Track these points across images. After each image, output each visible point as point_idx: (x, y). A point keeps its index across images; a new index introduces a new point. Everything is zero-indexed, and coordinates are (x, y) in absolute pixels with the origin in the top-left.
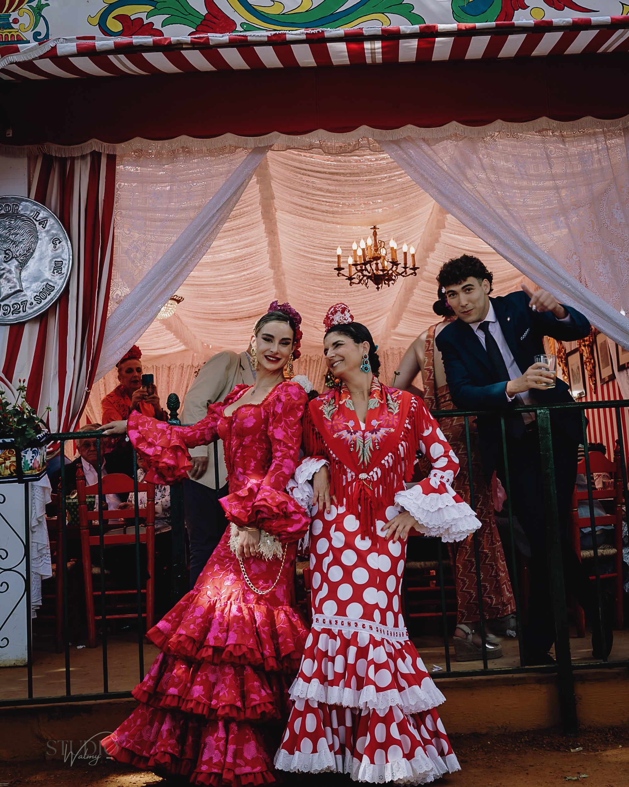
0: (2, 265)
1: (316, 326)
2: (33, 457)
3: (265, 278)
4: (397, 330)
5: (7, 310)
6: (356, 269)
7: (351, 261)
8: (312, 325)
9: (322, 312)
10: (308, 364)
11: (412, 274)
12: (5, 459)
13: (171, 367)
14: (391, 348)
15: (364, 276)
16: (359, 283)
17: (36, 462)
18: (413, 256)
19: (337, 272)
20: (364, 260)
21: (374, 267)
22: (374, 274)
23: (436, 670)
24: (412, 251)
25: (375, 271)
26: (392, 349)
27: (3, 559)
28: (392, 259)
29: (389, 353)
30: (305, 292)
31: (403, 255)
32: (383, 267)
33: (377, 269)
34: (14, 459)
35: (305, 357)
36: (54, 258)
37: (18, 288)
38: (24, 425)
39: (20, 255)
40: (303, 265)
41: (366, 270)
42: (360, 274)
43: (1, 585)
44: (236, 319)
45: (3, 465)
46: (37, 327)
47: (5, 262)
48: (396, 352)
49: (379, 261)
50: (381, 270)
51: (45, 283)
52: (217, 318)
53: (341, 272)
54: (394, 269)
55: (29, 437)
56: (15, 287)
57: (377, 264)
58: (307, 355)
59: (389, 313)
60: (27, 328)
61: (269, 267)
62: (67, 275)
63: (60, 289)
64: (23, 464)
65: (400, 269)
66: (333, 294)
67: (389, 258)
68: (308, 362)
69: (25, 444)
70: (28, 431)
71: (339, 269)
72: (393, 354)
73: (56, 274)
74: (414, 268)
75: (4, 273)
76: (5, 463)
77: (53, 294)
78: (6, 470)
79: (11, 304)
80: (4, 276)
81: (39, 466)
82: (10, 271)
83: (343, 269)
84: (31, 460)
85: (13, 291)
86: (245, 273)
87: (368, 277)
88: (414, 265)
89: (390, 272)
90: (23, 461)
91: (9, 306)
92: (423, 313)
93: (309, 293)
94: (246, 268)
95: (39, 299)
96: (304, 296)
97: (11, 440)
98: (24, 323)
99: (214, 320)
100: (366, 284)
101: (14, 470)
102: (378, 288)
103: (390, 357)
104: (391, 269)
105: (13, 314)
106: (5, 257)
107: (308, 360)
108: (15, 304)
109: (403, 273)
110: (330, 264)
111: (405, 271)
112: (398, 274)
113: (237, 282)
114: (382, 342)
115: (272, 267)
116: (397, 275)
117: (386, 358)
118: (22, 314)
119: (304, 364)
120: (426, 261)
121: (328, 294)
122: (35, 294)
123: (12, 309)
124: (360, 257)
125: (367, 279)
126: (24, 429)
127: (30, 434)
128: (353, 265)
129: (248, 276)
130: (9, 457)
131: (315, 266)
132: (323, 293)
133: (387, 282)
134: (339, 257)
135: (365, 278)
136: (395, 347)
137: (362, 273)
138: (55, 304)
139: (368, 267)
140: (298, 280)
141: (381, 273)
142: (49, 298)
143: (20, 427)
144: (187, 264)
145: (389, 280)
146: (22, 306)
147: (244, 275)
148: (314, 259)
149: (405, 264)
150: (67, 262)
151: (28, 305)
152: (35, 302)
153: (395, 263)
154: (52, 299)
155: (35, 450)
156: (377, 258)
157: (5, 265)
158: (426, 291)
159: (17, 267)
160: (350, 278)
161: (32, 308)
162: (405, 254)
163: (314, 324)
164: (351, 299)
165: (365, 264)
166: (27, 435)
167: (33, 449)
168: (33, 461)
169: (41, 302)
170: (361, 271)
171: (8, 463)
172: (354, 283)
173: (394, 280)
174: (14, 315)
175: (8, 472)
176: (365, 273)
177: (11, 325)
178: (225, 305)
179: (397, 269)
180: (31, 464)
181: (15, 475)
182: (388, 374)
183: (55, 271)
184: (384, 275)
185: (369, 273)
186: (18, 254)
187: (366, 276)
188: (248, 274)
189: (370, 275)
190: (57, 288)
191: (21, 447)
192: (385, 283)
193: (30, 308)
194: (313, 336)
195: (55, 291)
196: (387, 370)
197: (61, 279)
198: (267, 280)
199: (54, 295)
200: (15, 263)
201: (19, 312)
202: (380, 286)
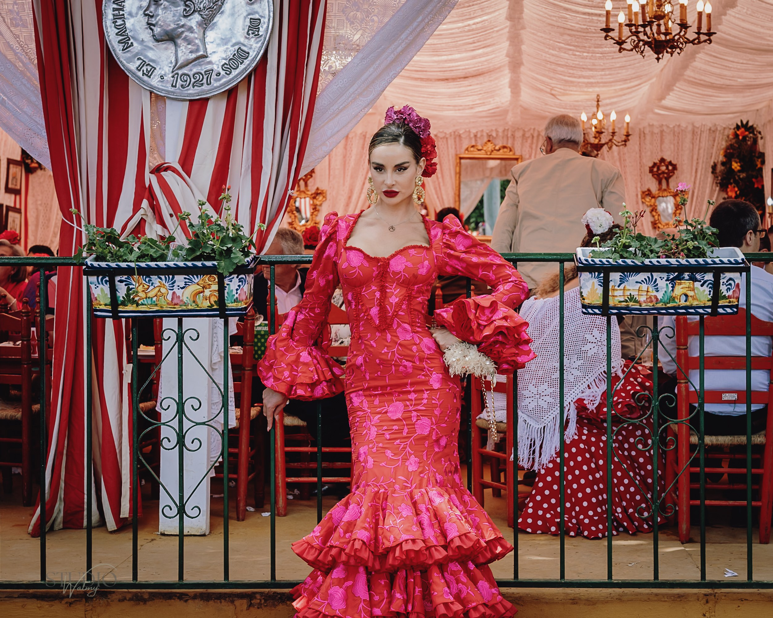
0: (181, 20)
1: (553, 92)
2: (239, 286)
3: (496, 29)
4: (665, 102)
5: (186, 81)
6: (631, 31)
7: (622, 18)
8: (548, 90)
9: (565, 76)
10: (535, 141)
11: (705, 41)
12: (204, 287)
13: (350, 136)
14: (649, 125)
15: (640, 40)
16: (632, 50)
17: (242, 292)
18: (709, 16)
19: (605, 34)
20: (644, 20)
21: (655, 28)
22: (655, 39)
23: (730, 575)
24: (708, 9)
25: (656, 35)
26: (651, 126)
27: (196, 410)
28: (681, 20)
29: (647, 131)
30: (547, 50)
31: (696, 16)
32: (667, 29)
33: (659, 32)
34: (215, 287)
35: (532, 131)
36: (249, 14)
37: (201, 53)
38: (229, 246)
39: (204, 8)
40: (551, 16)
41: (645, 34)
42: (634, 38)
43: (192, 443)
44: (447, 79)
45: (202, 294)
46: (223, 105)
47: (185, 16)
48: (656, 131)
49: (662, 22)
50: (663, 34)
51: (237, 47)
52: (422, 77)
53: (609, 34)
54: (682, 33)
55: (236, 261)
56: (197, 50)
57: (659, 25)
58: (534, 129)
59: (654, 79)
60: (211, 105)
61: (507, 19)
62: (265, 38)
63: (256, 57)
64: (226, 295)
65: (691, 34)
66: (585, 54)
67: (677, 16)
68: (535, 138)
69: (231, 270)
70: (234, 253)
71: (607, 30)
72: (652, 133)
73: (251, 35)
74: (710, 34)
75: (183, 32)
76: (203, 292)
77: (247, 62)
78: (205, 301)
79: (191, 73)
80: (184, 36)
81: (247, 297)
82: (191, 30)
83: (613, 30)
84: (237, 290)
85: (194, 56)
86: (471, 22)
87: (645, 43)
88: (709, 29)
89: (676, 37)
90: (226, 291)
91: (189, 76)
92: (702, 82)
93: (551, 51)
94: (472, 16)
95: (228, 67)
96: (544, 54)
97: (214, 264)
98: (207, 100)
99: (416, 79)
100: (642, 52)
101: (215, 302)
102: (658, 59)
103: (648, 137)
104: (679, 34)
105: (193, 87)
106: (185, 10)
107: (535, 135)
108: (197, 73)
109: (694, 40)
110: (588, 17)
111: (698, 38)
112: (688, 41)
113: (457, 33)
114: (639, 117)
115: (510, 18)
116: (686, 43)
117: (642, 138)
118: (205, 87)
119: (529, 141)
120: (721, 19)
121: (578, 53)
122: (224, 61)
123: (193, 80)
124: (636, 14)
125: (644, 45)
126: (229, 250)
127: (237, 257)
128: (626, 25)
129: (474, 27)
130: (209, 285)
131: (566, 18)
132: (571, 52)
133: (669, 50)
134: (608, 13)
135: (641, 43)
136: (655, 123)
137: (638, 37)
138: (249, 76)
139: (648, 29)
140: (539, 34)
141: (663, 37)
142: (242, 67)
143: (225, 248)
144: (423, 28)
145: (672, 47)
146: (205, 77)
147: (469, 25)
148: (567, 9)
149: (699, 28)
150: (266, 20)
151: (214, 76)
152: (223, 73)
153: (684, 26)
154: (245, 69)
155: (242, 278)
156: (659, 17)
157: (183, 21)
158: (711, 55)
159: (199, 24)
160: (620, 43)
161: (220, 80)
162: (700, 14)
163: (551, 90)
164: (608, 61)
165: (644, 26)
166: (233, 258)
167: (240, 277)
168: (239, 292)
169: (231, 72)
170: (636, 33)
171: (207, 292)
172: (624, 49)
173: (681, 49)
174: (196, 87)
175: (206, 304)
176: (642, 36)
177: (191, 101)
178: (435, 62)
179: (685, 33)
180: (237, 296)
181: (215, 307)
182: (644, 161)
183: (250, 32)
184: (667, 41)
185: (649, 38)
186: (202, 6)
187: (643, 41)
188: (474, 24)
189: (650, 40)
190: (252, 54)
191: (226, 274)
192: (667, 52)
193: (216, 80)
194: (546, 104)
195: (250, 58)
196: (643, 154)
197: (257, 43)
198: (497, 31)
199: (248, 65)
200: (197, 18)
201: (202, 84)
202: (660, 56)
